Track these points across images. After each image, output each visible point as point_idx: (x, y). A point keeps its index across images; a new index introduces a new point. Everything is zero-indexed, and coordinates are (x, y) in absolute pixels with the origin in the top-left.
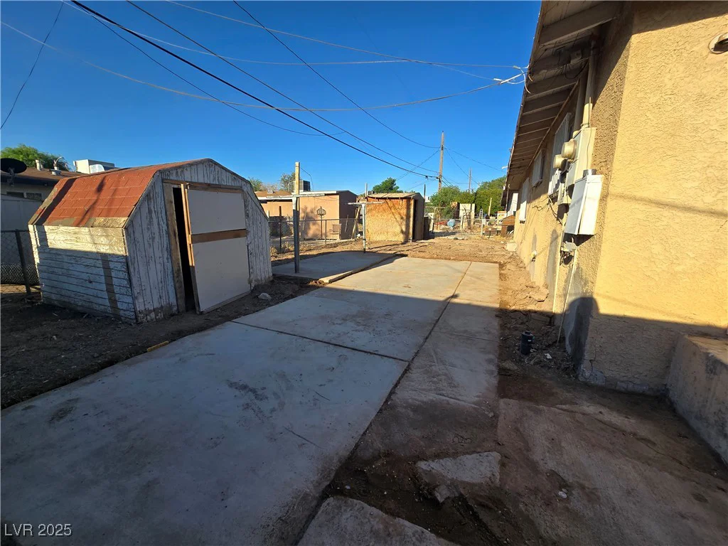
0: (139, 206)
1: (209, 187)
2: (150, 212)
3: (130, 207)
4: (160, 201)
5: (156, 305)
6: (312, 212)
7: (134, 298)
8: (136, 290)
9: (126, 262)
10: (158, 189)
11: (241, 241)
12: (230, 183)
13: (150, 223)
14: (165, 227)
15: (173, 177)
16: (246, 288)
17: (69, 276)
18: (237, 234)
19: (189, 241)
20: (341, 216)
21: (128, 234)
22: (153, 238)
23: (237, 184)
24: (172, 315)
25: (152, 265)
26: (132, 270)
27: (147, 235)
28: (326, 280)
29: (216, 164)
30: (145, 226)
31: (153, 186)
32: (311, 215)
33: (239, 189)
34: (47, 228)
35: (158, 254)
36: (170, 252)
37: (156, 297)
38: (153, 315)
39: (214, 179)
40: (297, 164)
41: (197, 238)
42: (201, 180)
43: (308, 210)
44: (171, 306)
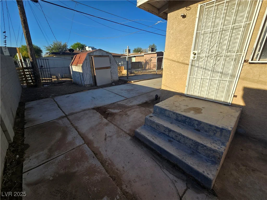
0: (84, 62)
1: (100, 56)
2: (86, 63)
3: (82, 62)
4: (89, 61)
5: (89, 83)
6: (148, 60)
7: (84, 81)
8: (84, 80)
9: (82, 73)
10: (88, 57)
11: (109, 70)
12: (106, 55)
13: (87, 65)
14: (90, 66)
15: (91, 54)
16: (110, 82)
17: (76, 77)
18: (107, 68)
19: (94, 69)
20: (157, 62)
21: (82, 68)
22: (88, 69)
23: (108, 55)
24: (92, 86)
25: (87, 75)
26: (83, 75)
27: (86, 68)
28: (133, 81)
29: (102, 50)
30: (86, 66)
31: (87, 57)
32: (147, 61)
33: (108, 56)
34: (72, 66)
35: (89, 72)
36: (91, 71)
37: (88, 82)
38: (88, 85)
39: (101, 54)
40: (128, 46)
41: (97, 69)
42: (98, 55)
43: (147, 60)
44: (92, 84)
